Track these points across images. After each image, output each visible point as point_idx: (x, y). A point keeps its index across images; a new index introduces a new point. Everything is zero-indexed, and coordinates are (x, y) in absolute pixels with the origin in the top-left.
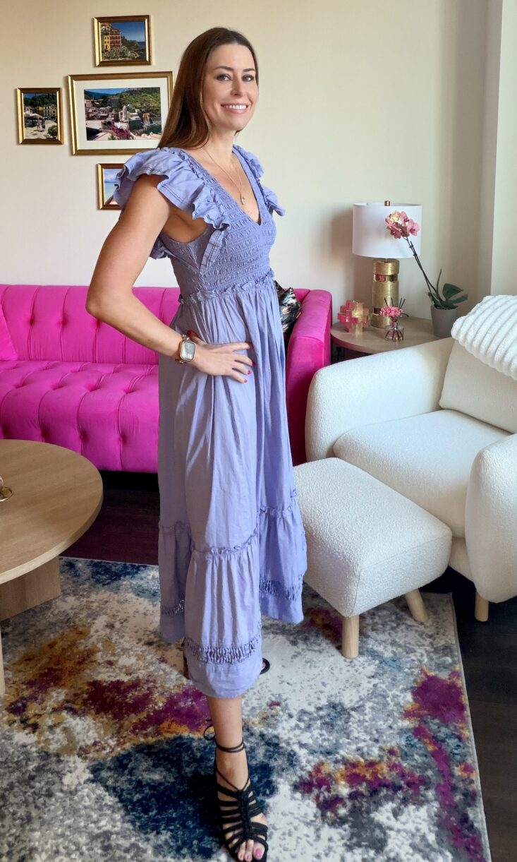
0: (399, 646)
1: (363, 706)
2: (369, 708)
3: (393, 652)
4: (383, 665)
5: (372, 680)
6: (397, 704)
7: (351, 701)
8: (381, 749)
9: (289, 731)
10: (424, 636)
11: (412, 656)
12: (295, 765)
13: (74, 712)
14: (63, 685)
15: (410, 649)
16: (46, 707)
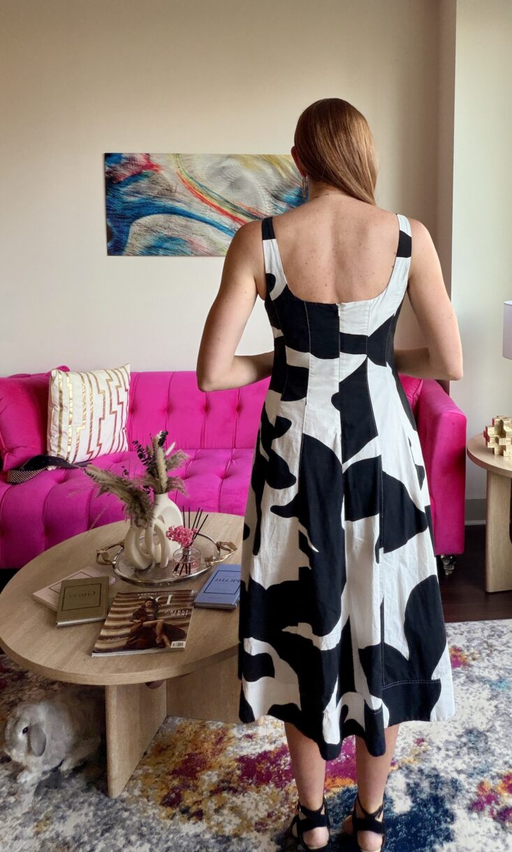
0: (500, 669)
1: (494, 726)
2: (499, 726)
3: (498, 675)
4: (494, 687)
7: (482, 723)
9: (442, 762)
12: (461, 790)
13: (235, 791)
14: (210, 767)
16: (203, 792)
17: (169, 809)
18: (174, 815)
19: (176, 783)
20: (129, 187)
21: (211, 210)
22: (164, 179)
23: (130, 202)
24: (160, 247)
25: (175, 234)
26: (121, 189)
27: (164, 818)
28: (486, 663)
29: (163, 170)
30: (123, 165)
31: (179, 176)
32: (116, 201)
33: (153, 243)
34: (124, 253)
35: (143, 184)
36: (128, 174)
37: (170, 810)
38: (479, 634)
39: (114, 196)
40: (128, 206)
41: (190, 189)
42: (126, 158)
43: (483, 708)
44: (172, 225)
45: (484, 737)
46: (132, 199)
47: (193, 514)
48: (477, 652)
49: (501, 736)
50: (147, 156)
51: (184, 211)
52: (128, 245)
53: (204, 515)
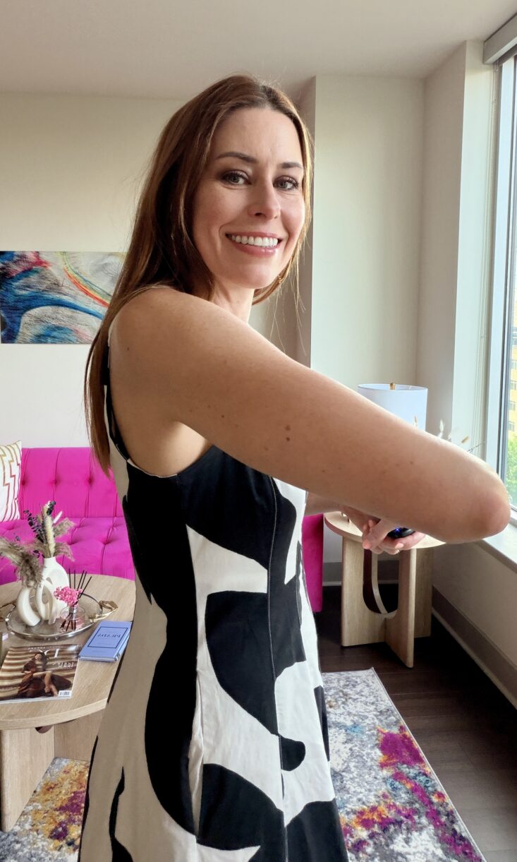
0: (355, 715)
1: (348, 766)
2: (355, 767)
3: (352, 721)
4: (348, 732)
5: (346, 745)
6: (372, 759)
7: (338, 764)
8: (376, 796)
10: (368, 704)
11: (367, 721)
15: (364, 716)
17: (56, 841)
18: (61, 846)
19: (63, 818)
20: (21, 281)
21: (94, 302)
22: (52, 275)
23: (21, 295)
24: (49, 336)
25: (62, 324)
26: (13, 283)
27: (51, 850)
28: (342, 710)
29: (51, 266)
30: (15, 262)
31: (66, 272)
32: (9, 295)
33: (42, 332)
34: (16, 341)
35: (33, 279)
36: (20, 270)
37: (57, 843)
38: (335, 684)
39: (7, 290)
40: (20, 299)
41: (76, 283)
42: (18, 256)
43: (339, 751)
44: (59, 316)
45: (340, 777)
46: (24, 292)
47: (78, 576)
48: (333, 700)
49: (356, 776)
50: (37, 254)
51: (70, 304)
52: (19, 334)
53: (88, 577)
